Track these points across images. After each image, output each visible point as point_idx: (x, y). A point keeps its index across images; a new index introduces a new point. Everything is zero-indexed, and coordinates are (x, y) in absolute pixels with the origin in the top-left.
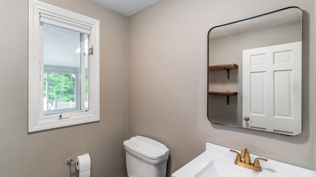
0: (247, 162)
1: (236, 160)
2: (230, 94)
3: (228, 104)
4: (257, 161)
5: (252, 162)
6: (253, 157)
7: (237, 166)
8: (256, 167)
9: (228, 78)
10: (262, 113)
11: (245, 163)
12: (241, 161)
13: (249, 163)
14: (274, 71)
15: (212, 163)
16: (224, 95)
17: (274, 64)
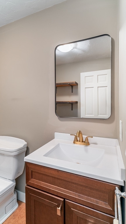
0: (81, 140)
1: (74, 141)
2: (73, 103)
3: (72, 110)
4: (87, 139)
5: (84, 140)
6: (84, 137)
7: (75, 145)
8: (86, 143)
9: (72, 92)
10: (92, 114)
11: (80, 141)
12: (77, 141)
13: (82, 141)
14: (98, 87)
15: (58, 145)
16: (69, 103)
17: (98, 82)
